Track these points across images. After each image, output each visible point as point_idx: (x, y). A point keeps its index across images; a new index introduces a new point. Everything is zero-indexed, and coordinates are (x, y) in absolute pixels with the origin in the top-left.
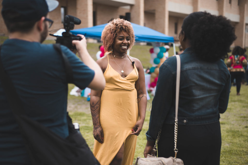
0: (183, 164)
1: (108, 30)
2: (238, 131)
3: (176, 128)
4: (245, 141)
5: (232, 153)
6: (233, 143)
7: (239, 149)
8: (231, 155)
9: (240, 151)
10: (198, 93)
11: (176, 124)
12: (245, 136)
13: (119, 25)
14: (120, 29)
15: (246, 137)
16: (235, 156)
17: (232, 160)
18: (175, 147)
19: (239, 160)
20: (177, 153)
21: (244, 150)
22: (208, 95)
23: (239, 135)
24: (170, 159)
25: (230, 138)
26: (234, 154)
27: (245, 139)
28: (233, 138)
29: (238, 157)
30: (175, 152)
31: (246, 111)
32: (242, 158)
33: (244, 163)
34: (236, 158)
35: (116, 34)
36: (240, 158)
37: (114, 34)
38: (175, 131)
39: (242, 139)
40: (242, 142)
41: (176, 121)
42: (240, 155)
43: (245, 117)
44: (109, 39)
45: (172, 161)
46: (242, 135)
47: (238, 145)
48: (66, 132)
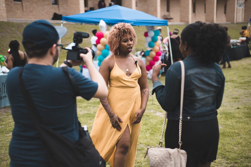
0: (186, 154)
1: (112, 35)
2: (231, 113)
3: (181, 124)
4: (236, 122)
5: (225, 135)
6: (226, 125)
7: (231, 131)
8: (224, 137)
9: (232, 133)
10: (199, 95)
11: (181, 121)
12: (237, 117)
13: (121, 29)
14: (123, 32)
15: (237, 119)
16: (228, 138)
17: (225, 142)
18: (180, 140)
19: (232, 141)
20: (181, 145)
21: (236, 131)
22: (207, 96)
23: (231, 117)
24: (176, 150)
25: (223, 120)
26: (227, 136)
27: (237, 121)
28: (226, 120)
29: (231, 138)
30: (179, 144)
31: (237, 91)
32: (234, 139)
33: (236, 144)
34: (228, 140)
35: (121, 38)
36: (232, 139)
37: (118, 38)
38: (180, 126)
39: (234, 120)
40: (234, 123)
41: (180, 118)
42: (232, 136)
43: (237, 98)
44: (115, 43)
45: (177, 151)
46: (234, 117)
47: (230, 127)
48: (76, 136)
